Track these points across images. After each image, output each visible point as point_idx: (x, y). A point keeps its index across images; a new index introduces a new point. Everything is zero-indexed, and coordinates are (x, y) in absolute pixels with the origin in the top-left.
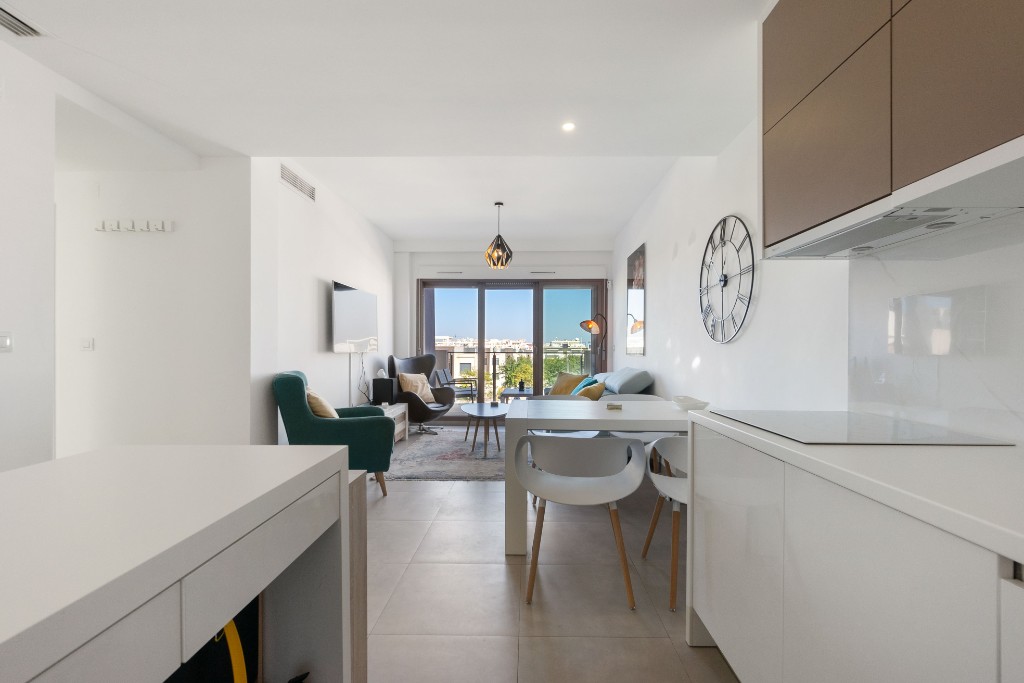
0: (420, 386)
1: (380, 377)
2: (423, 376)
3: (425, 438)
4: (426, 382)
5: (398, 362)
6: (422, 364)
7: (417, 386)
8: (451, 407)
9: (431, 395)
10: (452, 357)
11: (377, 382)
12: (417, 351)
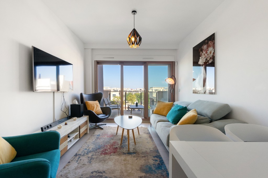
0: (96, 107)
1: (74, 103)
2: (97, 102)
3: (98, 132)
4: (98, 104)
5: (84, 96)
6: (97, 97)
7: (94, 107)
8: (109, 116)
9: (100, 111)
10: (110, 93)
11: (73, 106)
12: (95, 91)
